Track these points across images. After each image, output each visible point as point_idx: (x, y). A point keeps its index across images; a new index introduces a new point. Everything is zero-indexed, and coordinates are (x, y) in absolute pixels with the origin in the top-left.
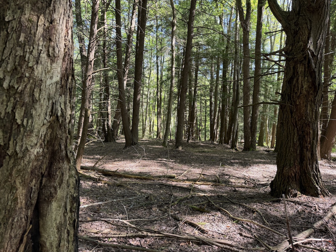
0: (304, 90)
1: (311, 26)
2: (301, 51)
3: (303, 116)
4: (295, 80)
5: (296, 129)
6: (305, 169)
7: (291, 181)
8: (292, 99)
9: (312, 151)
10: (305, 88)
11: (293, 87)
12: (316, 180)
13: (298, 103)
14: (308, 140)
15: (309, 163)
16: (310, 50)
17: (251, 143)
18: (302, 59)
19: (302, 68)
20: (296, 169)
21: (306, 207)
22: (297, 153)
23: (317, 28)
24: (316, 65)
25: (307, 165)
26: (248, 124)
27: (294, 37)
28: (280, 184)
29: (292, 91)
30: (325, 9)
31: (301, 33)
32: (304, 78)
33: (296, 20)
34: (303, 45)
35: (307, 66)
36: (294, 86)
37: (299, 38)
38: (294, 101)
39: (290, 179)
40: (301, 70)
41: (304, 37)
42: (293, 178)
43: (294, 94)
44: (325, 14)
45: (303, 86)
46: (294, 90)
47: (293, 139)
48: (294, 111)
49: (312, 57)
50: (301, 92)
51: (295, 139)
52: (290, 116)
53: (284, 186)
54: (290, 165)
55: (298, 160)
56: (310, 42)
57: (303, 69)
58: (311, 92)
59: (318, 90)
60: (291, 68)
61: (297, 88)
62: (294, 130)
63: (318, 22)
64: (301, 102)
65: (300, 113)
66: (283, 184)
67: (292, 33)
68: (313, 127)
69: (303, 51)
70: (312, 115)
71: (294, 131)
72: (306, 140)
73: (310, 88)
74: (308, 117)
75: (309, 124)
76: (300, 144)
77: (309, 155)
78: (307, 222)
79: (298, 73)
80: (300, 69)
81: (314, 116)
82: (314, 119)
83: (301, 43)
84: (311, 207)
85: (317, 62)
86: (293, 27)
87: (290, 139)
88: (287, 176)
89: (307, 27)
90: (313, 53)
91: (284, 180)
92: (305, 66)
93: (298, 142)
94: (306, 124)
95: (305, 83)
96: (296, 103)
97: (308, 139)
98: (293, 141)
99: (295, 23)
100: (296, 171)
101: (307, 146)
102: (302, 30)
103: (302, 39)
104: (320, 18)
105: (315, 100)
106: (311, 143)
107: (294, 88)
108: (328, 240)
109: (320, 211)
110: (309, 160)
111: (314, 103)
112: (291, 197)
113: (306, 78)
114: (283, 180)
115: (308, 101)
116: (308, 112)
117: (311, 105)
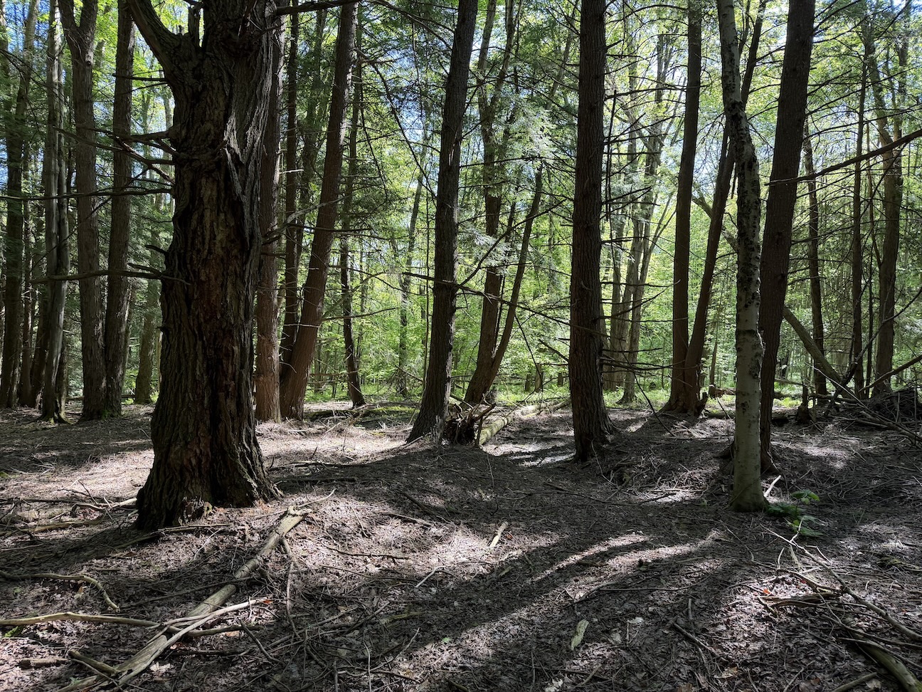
0: (218, 245)
1: (231, 89)
2: (209, 146)
3: (215, 311)
4: (195, 216)
5: (200, 343)
6: (224, 443)
7: (189, 478)
8: (189, 266)
9: (239, 396)
10: (221, 241)
11: (190, 235)
12: (249, 465)
13: (203, 278)
14: (230, 371)
15: (233, 427)
16: (229, 148)
17: (107, 397)
18: (211, 167)
19: (212, 190)
20: (202, 445)
21: (221, 537)
22: (202, 404)
23: (247, 98)
24: (244, 188)
25: (226, 432)
26: (95, 339)
27: (193, 106)
28: (162, 491)
29: (189, 244)
30: (262, 58)
31: (209, 100)
32: (218, 215)
33: (197, 62)
34: (212, 132)
35: (223, 187)
36: (195, 232)
37: (204, 113)
38: (194, 272)
39: (187, 474)
40: (211, 195)
41: (216, 112)
42: (193, 470)
43: (194, 252)
44: (264, 69)
45: (215, 236)
46: (193, 244)
47: (194, 369)
48: (196, 296)
49: (236, 166)
50: (210, 249)
51: (197, 369)
52: (185, 311)
53: (170, 497)
54: (185, 438)
55: (205, 424)
56: (229, 127)
57: (215, 193)
58: (235, 252)
59: (251, 248)
60: (186, 186)
61: (200, 239)
62: (195, 345)
63: (247, 84)
64: (212, 275)
65: (209, 301)
66: (169, 489)
67: (188, 94)
68: (240, 337)
69: (213, 146)
70: (239, 308)
71: (195, 350)
72: (225, 369)
73: (233, 241)
74: (229, 314)
75: (231, 331)
76: (211, 381)
77: (232, 405)
78: (221, 571)
79: (201, 199)
80: (208, 191)
81: (242, 312)
82: (243, 318)
83: (209, 126)
84: (234, 533)
85: (246, 180)
86: (189, 79)
87: (186, 369)
88: (178, 468)
89: (223, 90)
90: (237, 156)
91: (171, 480)
92: (218, 186)
93: (205, 377)
94: (224, 330)
95: (221, 228)
96: (199, 277)
97: (230, 367)
98: (194, 375)
99: (194, 69)
100: (201, 451)
101: (226, 386)
102: (211, 93)
103: (210, 115)
104: (253, 75)
105: (244, 271)
106: (237, 378)
107: (193, 239)
108: (262, 600)
109: (254, 539)
110: (233, 419)
111: (242, 278)
112: (189, 519)
113: (222, 216)
114: (168, 480)
115: (227, 274)
116: (228, 300)
117: (234, 285)
